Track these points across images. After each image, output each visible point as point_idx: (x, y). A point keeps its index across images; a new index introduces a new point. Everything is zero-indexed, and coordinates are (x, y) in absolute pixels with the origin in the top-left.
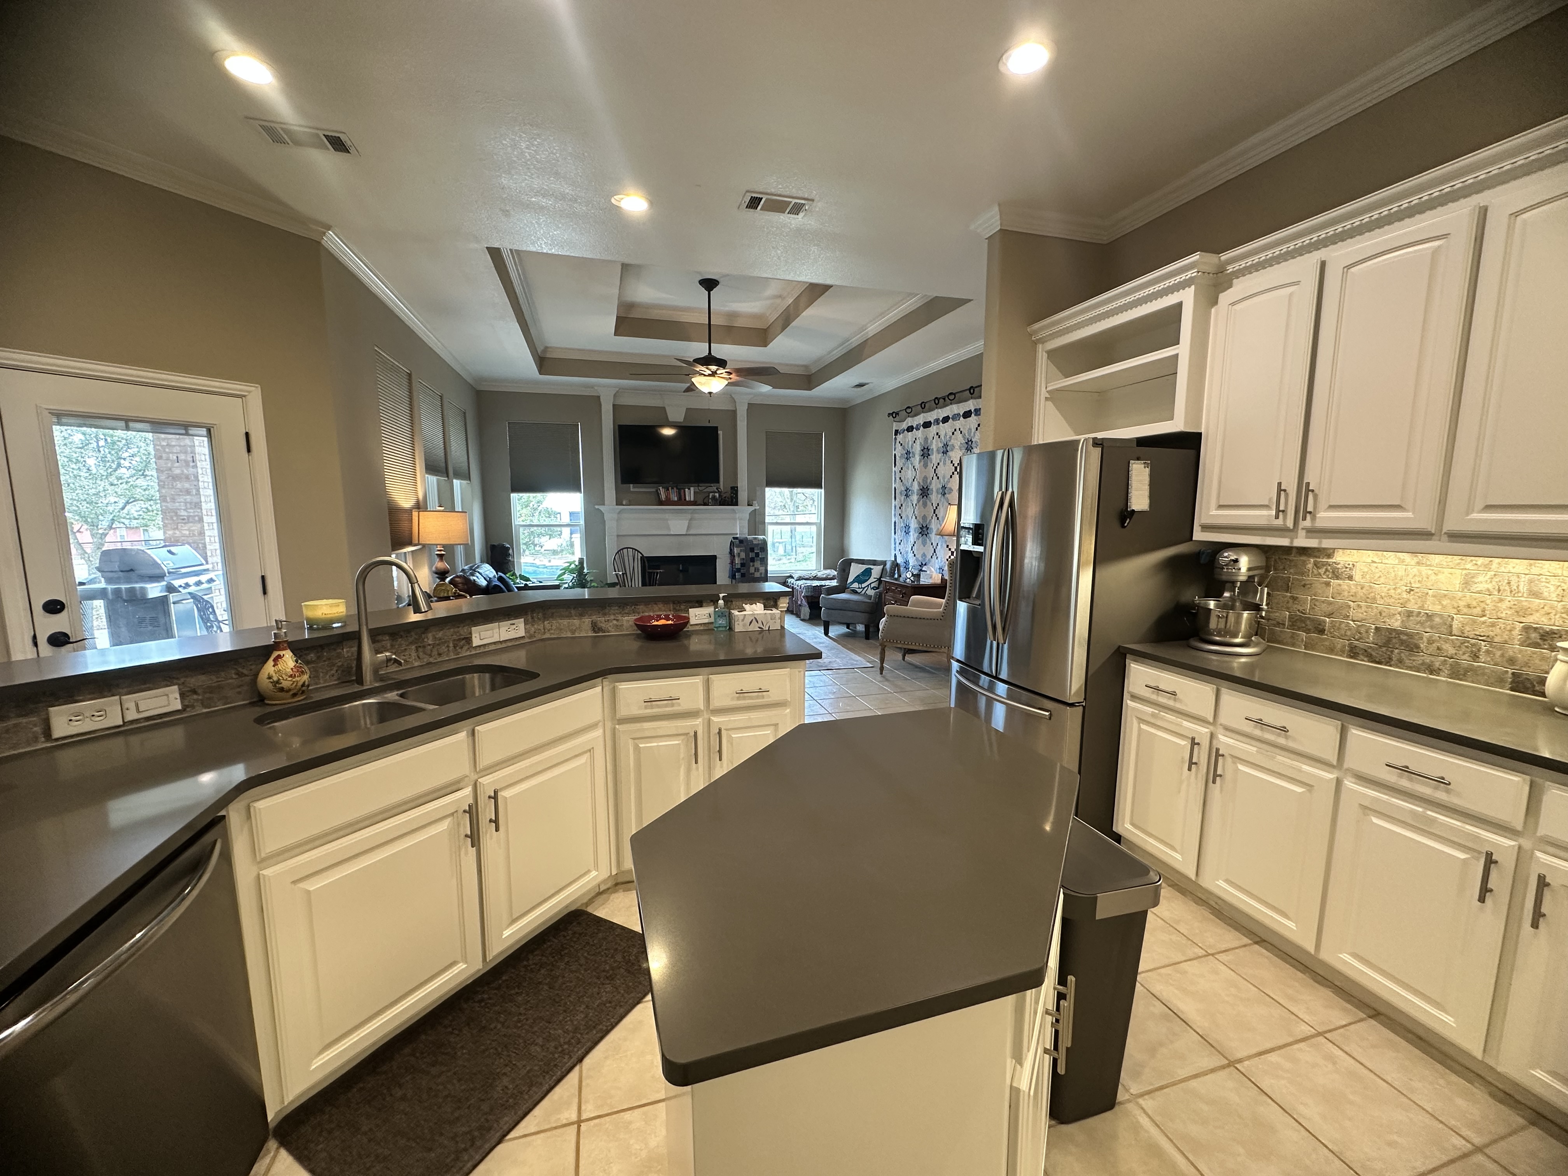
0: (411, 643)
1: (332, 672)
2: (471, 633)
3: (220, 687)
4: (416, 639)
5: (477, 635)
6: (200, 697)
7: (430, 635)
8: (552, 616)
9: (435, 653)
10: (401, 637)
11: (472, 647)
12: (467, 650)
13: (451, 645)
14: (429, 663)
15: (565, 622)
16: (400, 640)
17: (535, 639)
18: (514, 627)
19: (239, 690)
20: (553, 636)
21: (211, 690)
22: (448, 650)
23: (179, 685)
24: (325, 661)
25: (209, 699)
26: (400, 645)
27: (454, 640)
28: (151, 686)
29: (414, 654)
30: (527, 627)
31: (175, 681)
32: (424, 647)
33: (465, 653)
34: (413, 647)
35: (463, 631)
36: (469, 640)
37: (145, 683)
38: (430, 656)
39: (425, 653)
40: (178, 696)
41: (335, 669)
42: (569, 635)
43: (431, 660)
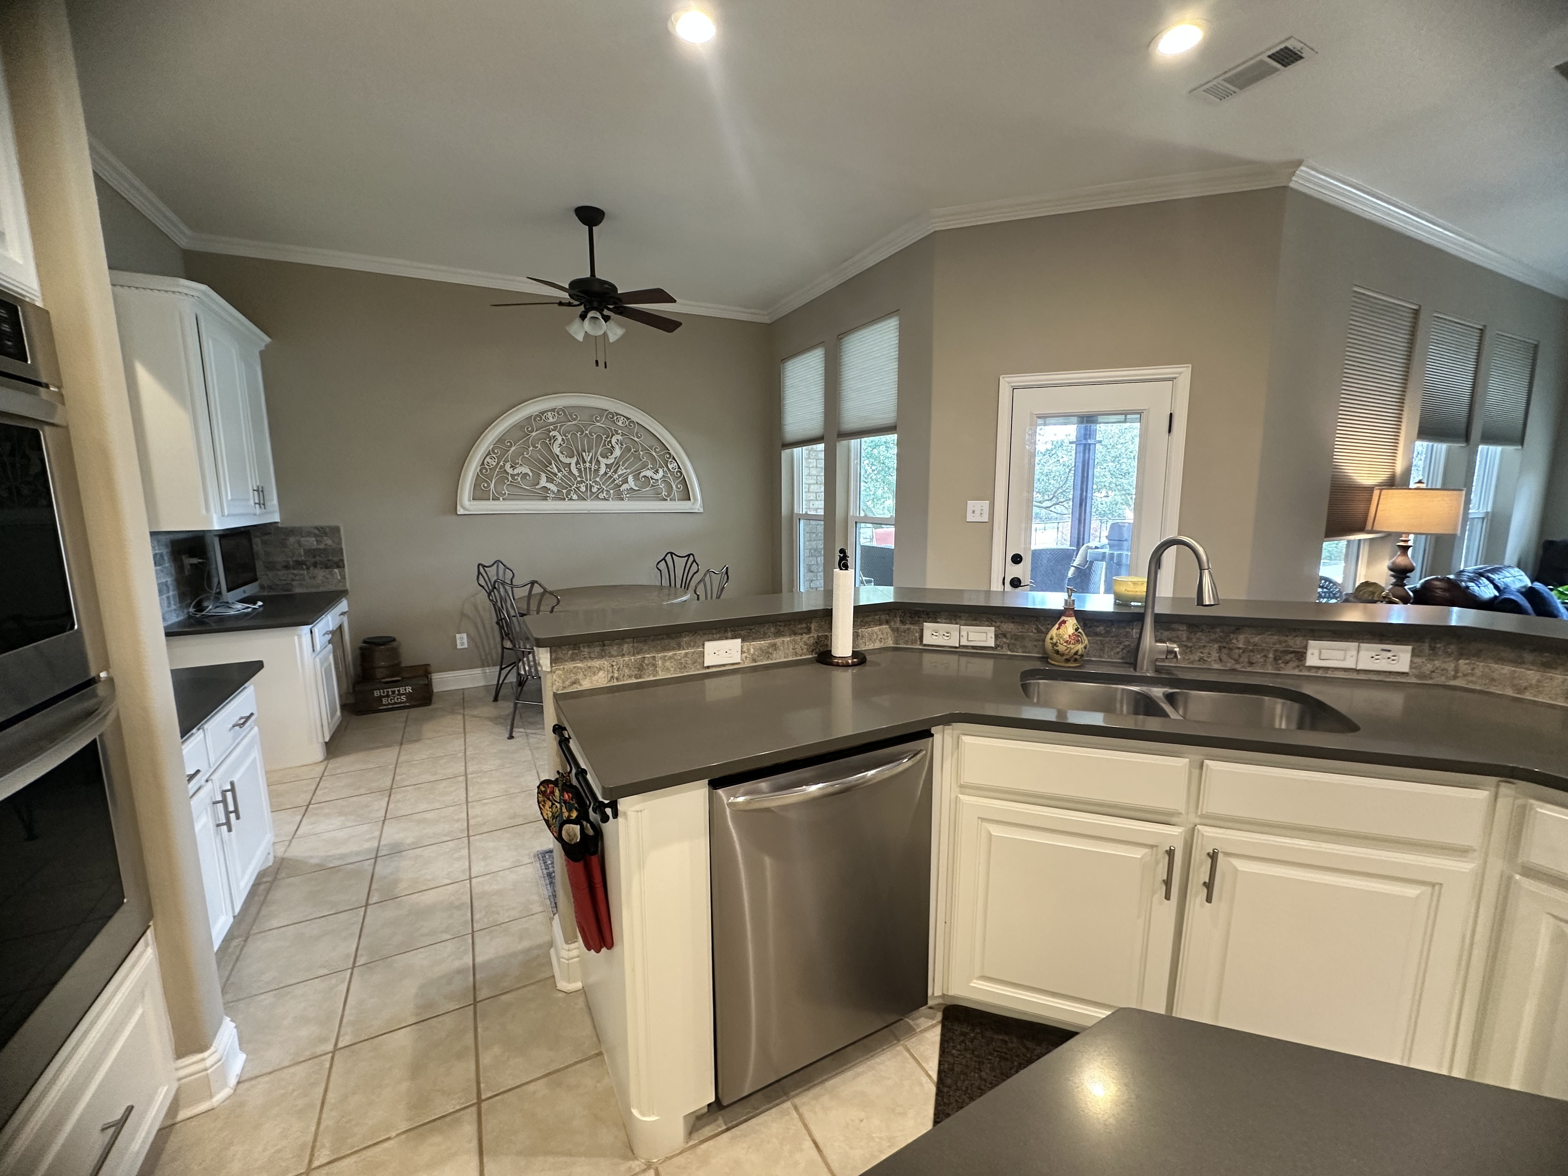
0: (1215, 641)
1: (1118, 650)
2: (1306, 648)
3: (1023, 638)
4: (1220, 637)
5: (1316, 652)
6: (1008, 641)
7: (1242, 637)
8: (1478, 655)
9: (1244, 658)
10: (1202, 631)
11: (1304, 665)
12: (1294, 668)
13: (1271, 655)
14: (1233, 671)
15: (1507, 669)
16: (1200, 633)
17: (1430, 682)
18: (1389, 654)
19: (1035, 643)
20: (1473, 687)
21: (1016, 637)
22: (1265, 661)
23: (996, 627)
24: (1112, 637)
25: (1014, 644)
26: (1199, 639)
27: (1276, 651)
28: (979, 623)
29: (1215, 655)
30: (1418, 660)
31: (994, 624)
32: (1230, 649)
33: (1289, 670)
34: (1216, 646)
35: (1295, 642)
36: (1301, 656)
37: (975, 620)
38: (1237, 662)
39: (1229, 655)
40: (993, 636)
41: (1121, 647)
42: (1510, 692)
43: (1238, 667)
